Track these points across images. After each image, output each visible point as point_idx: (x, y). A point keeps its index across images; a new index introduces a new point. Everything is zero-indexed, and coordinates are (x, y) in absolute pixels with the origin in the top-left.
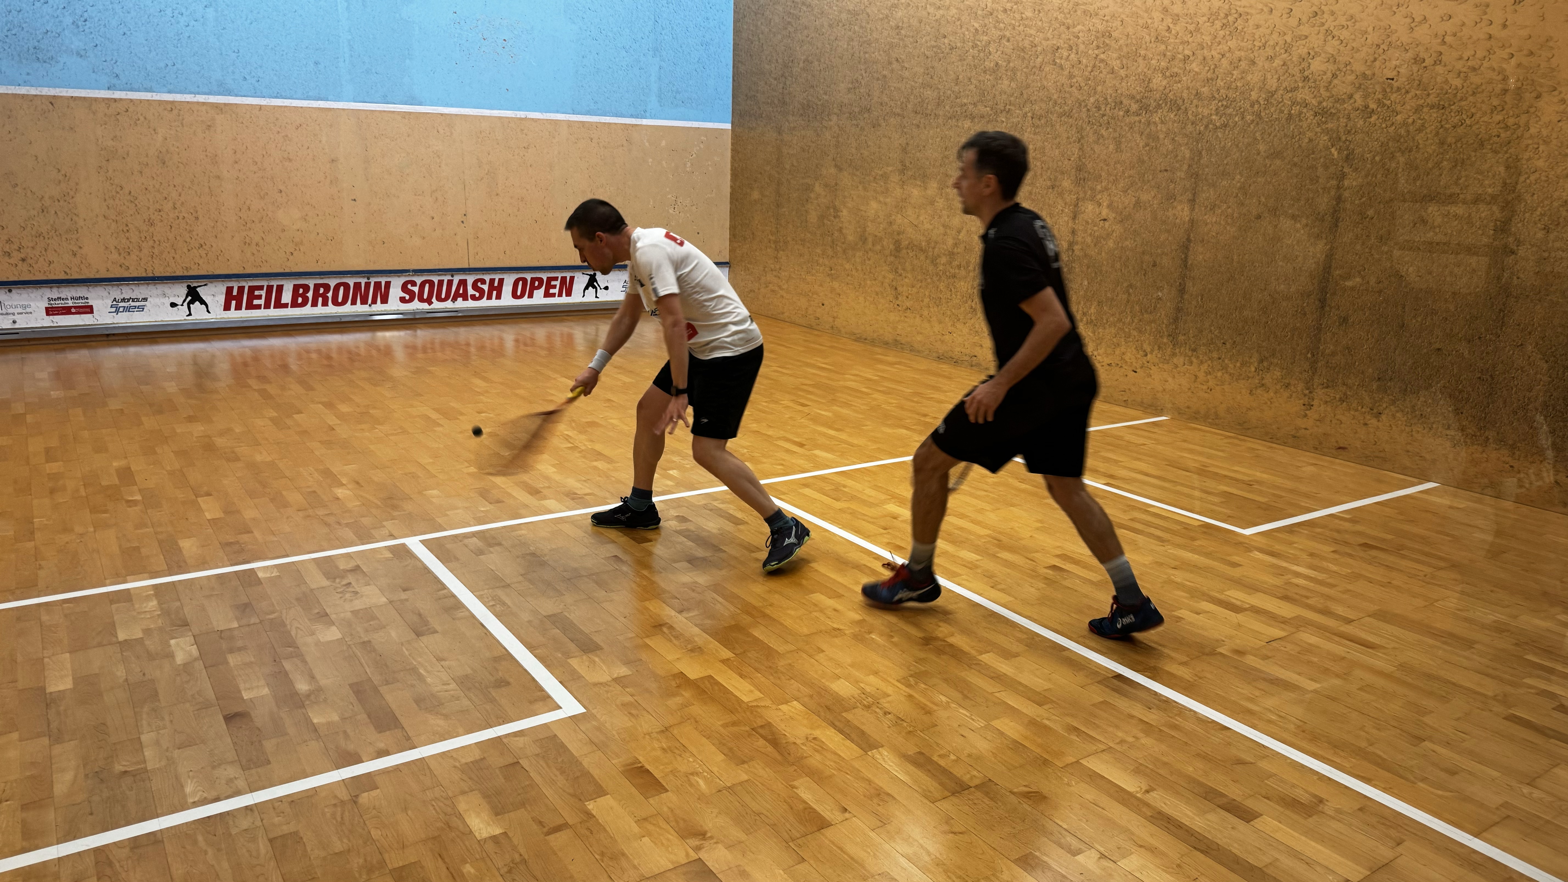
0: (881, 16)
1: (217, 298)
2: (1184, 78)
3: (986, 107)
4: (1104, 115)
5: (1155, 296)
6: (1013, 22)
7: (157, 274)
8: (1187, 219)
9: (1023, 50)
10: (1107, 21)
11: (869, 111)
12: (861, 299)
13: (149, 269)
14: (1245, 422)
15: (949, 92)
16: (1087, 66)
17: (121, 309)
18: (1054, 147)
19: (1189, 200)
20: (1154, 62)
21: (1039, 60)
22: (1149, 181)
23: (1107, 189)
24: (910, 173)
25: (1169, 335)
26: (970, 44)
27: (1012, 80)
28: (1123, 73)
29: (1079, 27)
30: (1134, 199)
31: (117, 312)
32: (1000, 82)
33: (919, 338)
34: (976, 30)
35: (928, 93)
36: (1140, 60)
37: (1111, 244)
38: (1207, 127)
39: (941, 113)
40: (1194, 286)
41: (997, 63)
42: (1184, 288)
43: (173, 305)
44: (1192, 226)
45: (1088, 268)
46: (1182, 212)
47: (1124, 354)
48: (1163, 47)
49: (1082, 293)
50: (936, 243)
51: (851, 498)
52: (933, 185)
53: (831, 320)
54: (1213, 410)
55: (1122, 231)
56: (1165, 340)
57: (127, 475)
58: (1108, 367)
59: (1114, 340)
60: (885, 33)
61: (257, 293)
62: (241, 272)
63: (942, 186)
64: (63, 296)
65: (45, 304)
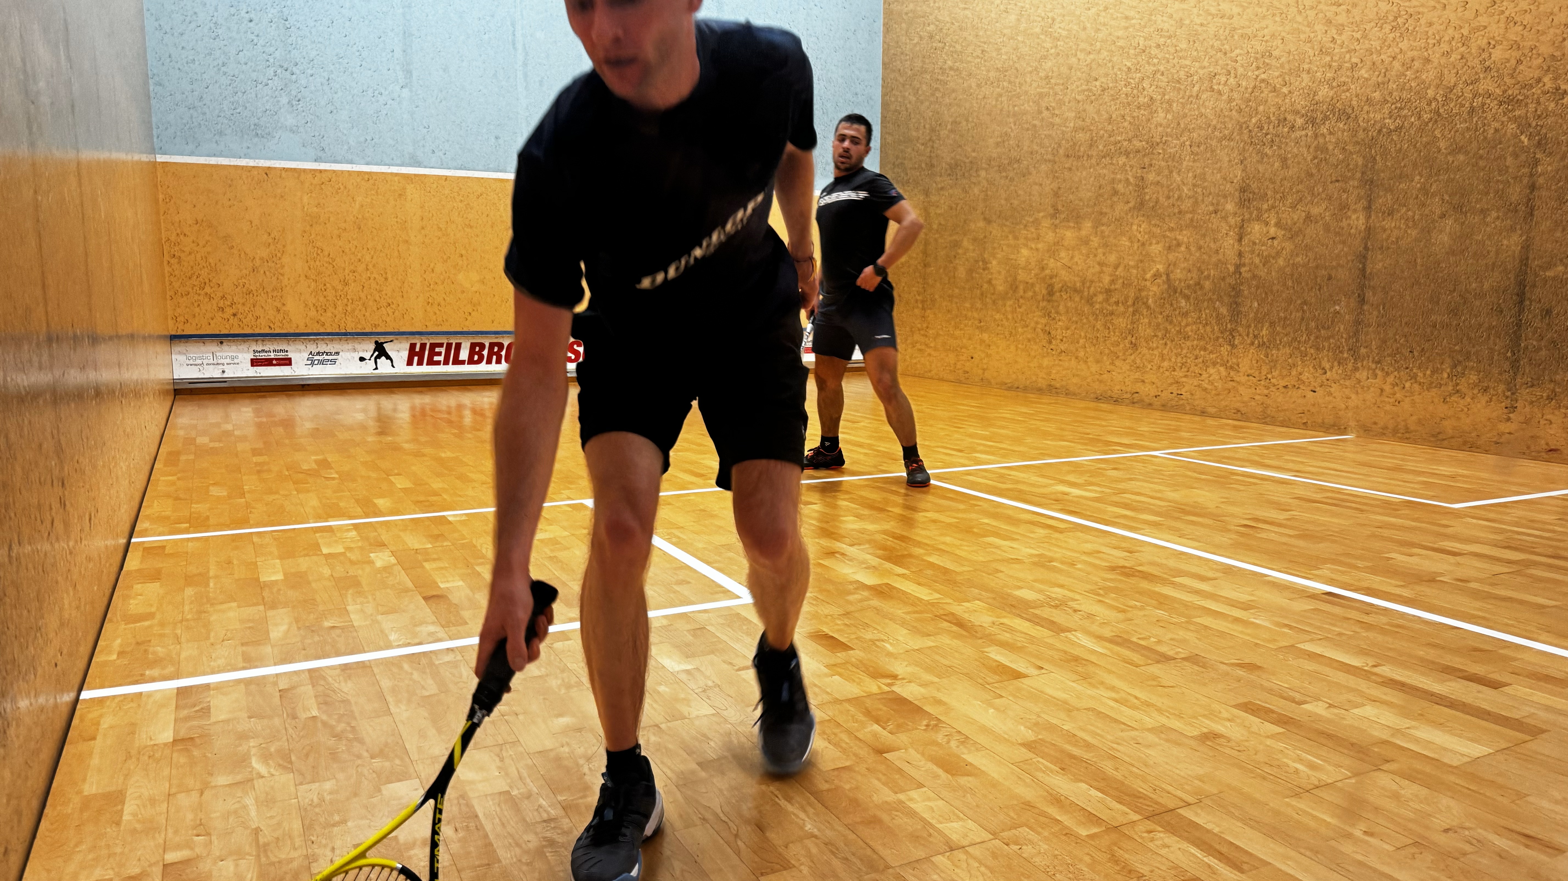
0: (1030, 69)
2: (1353, 87)
3: (1141, 141)
4: (1267, 134)
5: (1332, 310)
6: (1167, 56)
7: (349, 331)
8: (1364, 227)
9: (1178, 81)
10: (1267, 41)
11: (1018, 161)
12: (1013, 348)
13: (342, 325)
14: (1439, 433)
15: (1102, 132)
16: (1246, 88)
17: (316, 362)
19: (1364, 208)
20: (1318, 74)
21: (1196, 88)
22: (1319, 194)
23: (1273, 207)
24: (1063, 216)
25: (1350, 350)
26: (1123, 83)
27: (1168, 111)
28: (1285, 90)
29: (1238, 51)
30: (1304, 214)
31: (312, 364)
32: (1155, 115)
33: (1075, 380)
34: (1129, 68)
35: (1081, 136)
36: (1305, 76)
37: (1281, 262)
38: (1380, 131)
39: (1094, 153)
40: (1374, 294)
41: (1152, 98)
42: (1364, 299)
43: (362, 359)
44: (1369, 234)
45: (1258, 287)
46: (1357, 220)
47: (1300, 374)
48: (1328, 59)
49: (1252, 315)
50: (1092, 282)
51: (1018, 482)
52: (1088, 225)
53: (980, 372)
54: (1403, 423)
55: (1292, 247)
56: (1345, 355)
57: (324, 464)
58: (1284, 390)
59: (1290, 360)
60: (1035, 85)
61: (437, 350)
62: (424, 330)
63: (1097, 224)
64: (266, 349)
65: (251, 356)
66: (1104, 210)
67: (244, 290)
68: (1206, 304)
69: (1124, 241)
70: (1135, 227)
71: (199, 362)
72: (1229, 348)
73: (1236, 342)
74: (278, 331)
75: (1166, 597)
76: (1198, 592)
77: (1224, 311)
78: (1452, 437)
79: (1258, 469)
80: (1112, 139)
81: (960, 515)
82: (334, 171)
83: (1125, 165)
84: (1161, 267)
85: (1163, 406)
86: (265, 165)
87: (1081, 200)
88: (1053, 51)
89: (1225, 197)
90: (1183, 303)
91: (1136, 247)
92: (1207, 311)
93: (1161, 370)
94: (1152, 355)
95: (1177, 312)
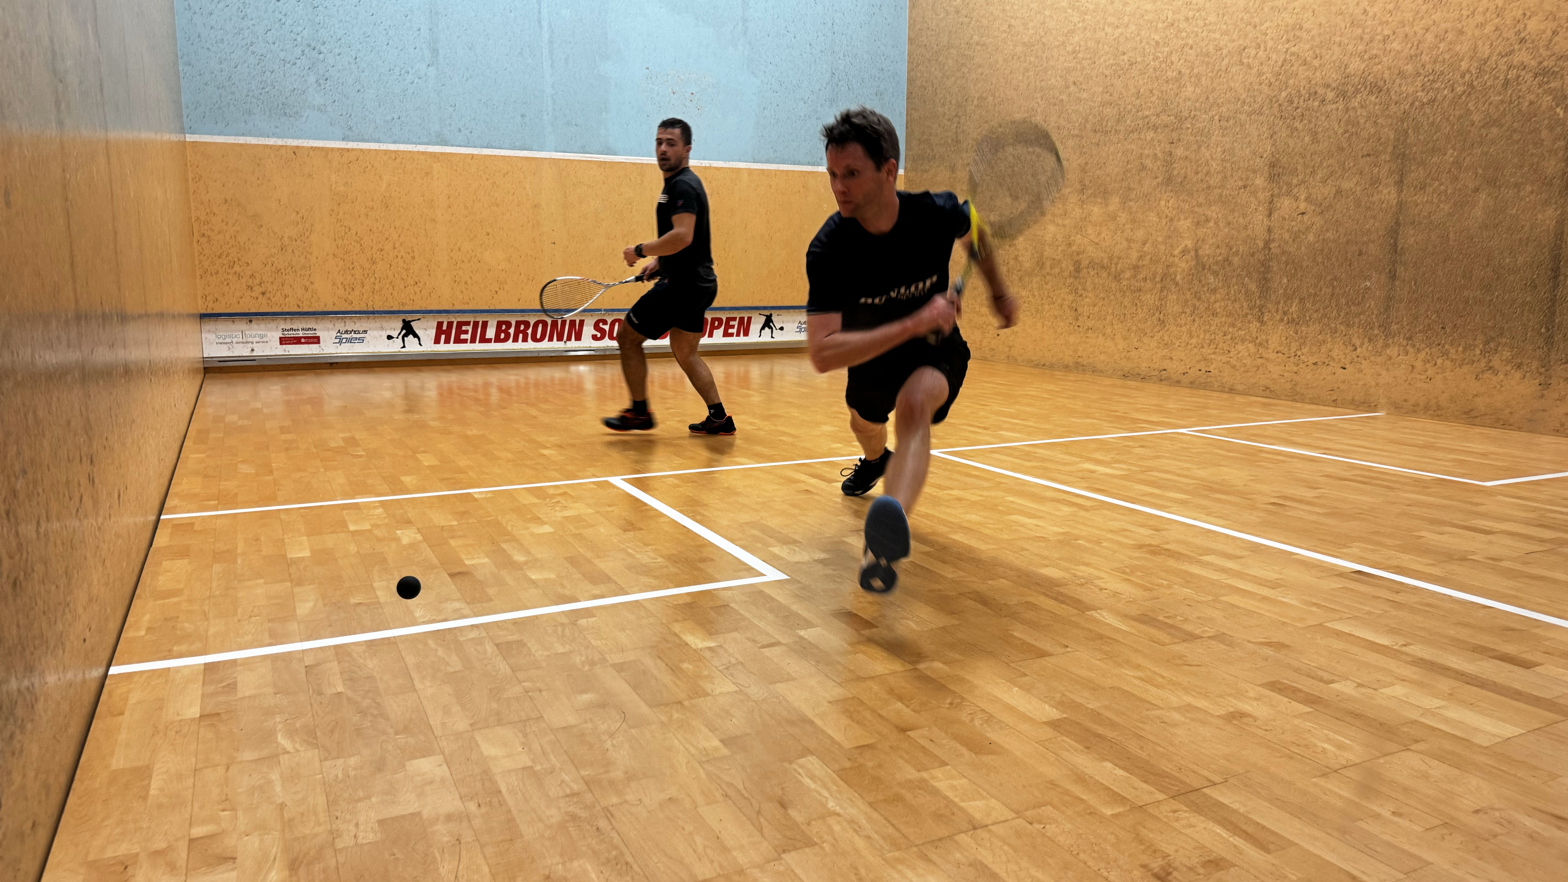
0: (1057, 43)
1: (428, 332)
2: (1385, 59)
3: (1169, 116)
4: (1297, 108)
5: (1363, 286)
6: (1196, 29)
7: (377, 309)
8: (1395, 202)
9: (1207, 55)
10: (1297, 14)
12: (1039, 324)
13: (370, 303)
14: (1471, 410)
15: (1130, 107)
16: (1276, 62)
17: (344, 341)
18: (1244, 146)
19: (1396, 183)
20: (1350, 47)
21: (1226, 61)
22: (1349, 169)
23: (1303, 182)
24: (1090, 192)
25: (1381, 326)
26: (1151, 57)
27: (1196, 86)
28: (1316, 63)
29: (1267, 24)
30: (1334, 189)
31: (340, 342)
32: (1184, 89)
33: (1103, 357)
34: (1157, 43)
35: (1108, 111)
36: (1335, 47)
37: (1311, 237)
38: (1412, 105)
39: (1122, 128)
40: (1406, 270)
41: (1180, 72)
42: (1395, 275)
43: (390, 337)
44: (1401, 209)
45: (1287, 263)
46: (1389, 195)
47: (1330, 351)
48: (1360, 31)
49: (1281, 291)
50: (1119, 258)
51: (1043, 460)
52: (1115, 200)
53: (1007, 349)
54: (1434, 401)
55: (1322, 222)
56: (1376, 332)
57: (352, 442)
58: (1313, 366)
59: (1319, 337)
60: (1062, 59)
61: (464, 328)
62: (451, 309)
63: (1125, 200)
64: (295, 327)
65: (280, 334)
66: (1132, 185)
67: (273, 269)
68: (1234, 280)
69: (1153, 217)
70: (1163, 203)
71: (229, 340)
72: (1258, 325)
73: (1265, 319)
74: (306, 309)
75: (1192, 575)
76: (1224, 570)
77: (1253, 287)
78: (1485, 415)
79: (1286, 446)
80: (1140, 114)
81: (985, 493)
82: (361, 150)
83: (1152, 139)
84: (1189, 243)
85: (1191, 383)
86: (293, 144)
87: (1108, 175)
88: (1080, 25)
89: (1255, 172)
90: (1211, 279)
91: (1164, 223)
92: (1236, 287)
93: (1190, 347)
94: (1180, 331)
95: (1206, 289)
